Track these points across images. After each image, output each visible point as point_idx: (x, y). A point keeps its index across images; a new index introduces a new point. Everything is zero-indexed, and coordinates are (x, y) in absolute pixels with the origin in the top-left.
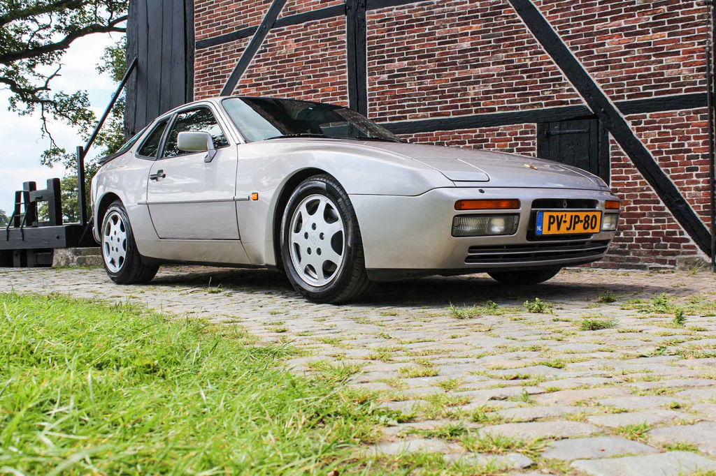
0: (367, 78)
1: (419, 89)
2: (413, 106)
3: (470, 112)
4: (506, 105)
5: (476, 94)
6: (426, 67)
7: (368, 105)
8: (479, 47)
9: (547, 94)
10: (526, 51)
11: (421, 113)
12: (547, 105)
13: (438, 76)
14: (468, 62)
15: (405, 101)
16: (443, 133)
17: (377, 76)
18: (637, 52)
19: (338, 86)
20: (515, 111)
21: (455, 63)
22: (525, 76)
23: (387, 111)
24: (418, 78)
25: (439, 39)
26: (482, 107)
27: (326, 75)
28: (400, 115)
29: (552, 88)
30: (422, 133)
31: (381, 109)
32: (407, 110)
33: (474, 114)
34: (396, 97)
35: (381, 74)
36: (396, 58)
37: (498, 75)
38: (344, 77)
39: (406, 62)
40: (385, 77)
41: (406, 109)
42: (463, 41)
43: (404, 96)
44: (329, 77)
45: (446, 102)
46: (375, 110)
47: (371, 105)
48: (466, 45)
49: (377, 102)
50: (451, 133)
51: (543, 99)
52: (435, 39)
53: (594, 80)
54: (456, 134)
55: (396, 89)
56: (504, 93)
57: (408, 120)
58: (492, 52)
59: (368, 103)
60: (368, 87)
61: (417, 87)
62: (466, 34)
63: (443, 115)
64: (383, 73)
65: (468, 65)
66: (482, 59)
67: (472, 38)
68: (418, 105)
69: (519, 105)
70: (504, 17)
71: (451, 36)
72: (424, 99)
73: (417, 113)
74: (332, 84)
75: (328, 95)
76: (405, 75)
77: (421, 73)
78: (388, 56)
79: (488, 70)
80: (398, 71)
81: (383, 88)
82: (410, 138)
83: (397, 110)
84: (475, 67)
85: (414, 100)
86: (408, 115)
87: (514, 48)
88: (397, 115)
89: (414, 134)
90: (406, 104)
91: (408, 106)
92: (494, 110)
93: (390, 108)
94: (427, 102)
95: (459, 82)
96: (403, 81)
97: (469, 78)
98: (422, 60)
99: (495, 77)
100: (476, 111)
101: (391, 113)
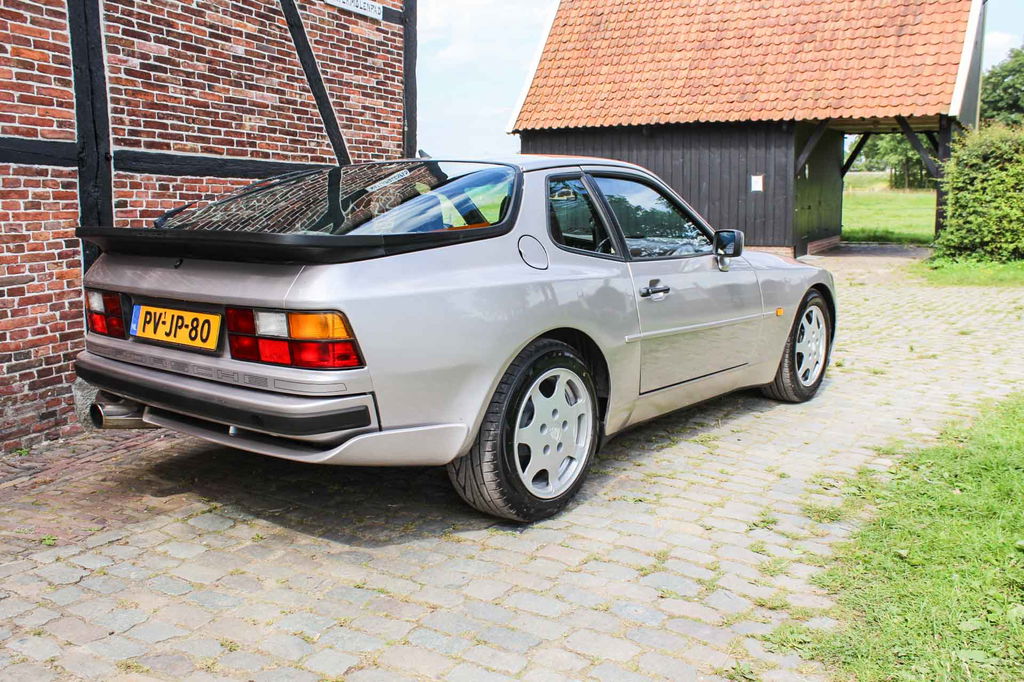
0: (105, 54)
1: (187, 102)
2: (179, 128)
3: (244, 153)
4: (279, 152)
5: (252, 128)
6: (193, 67)
7: (109, 110)
8: (254, 59)
9: (313, 145)
10: (295, 84)
11: (190, 144)
12: (313, 159)
13: (211, 88)
14: (242, 77)
15: (168, 117)
16: (215, 182)
17: (121, 56)
18: (368, 115)
19: (51, 53)
20: (286, 162)
21: (227, 74)
22: (296, 116)
23: (142, 128)
24: (186, 83)
25: (211, 26)
26: (258, 149)
27: (23, 19)
28: (161, 140)
29: (316, 139)
30: (189, 177)
31: (133, 123)
32: (171, 135)
33: (248, 158)
34: (153, 105)
35: (128, 56)
36: (152, 35)
37: (273, 107)
38: (64, 38)
39: (167, 47)
40: (135, 63)
41: (170, 131)
42: (237, 42)
43: (166, 107)
44: (28, 25)
45: (219, 133)
46: (122, 122)
47: (115, 111)
48: (240, 51)
49: (126, 108)
50: (224, 182)
51: (309, 151)
52: (205, 24)
53: (344, 137)
54: (229, 185)
55: (155, 92)
56: (278, 135)
57: (172, 152)
58: (267, 73)
59: (110, 106)
60: (107, 74)
61: (184, 97)
62: (240, 34)
63: (216, 153)
64: (132, 54)
65: (243, 82)
66: (257, 79)
67: (247, 42)
68: (187, 129)
69: (290, 154)
70: (278, 27)
71: (225, 29)
72: (194, 120)
73: (185, 142)
74: (37, 45)
75: (31, 67)
76: (165, 71)
77: (189, 74)
78: (140, 25)
79: (263, 97)
80: (157, 59)
81: (134, 83)
82: (175, 183)
83: (157, 131)
84: (251, 87)
85: (180, 118)
86: (172, 142)
87: (286, 75)
88: (157, 140)
89: (179, 178)
90: (169, 122)
91: (173, 127)
92: (267, 155)
93: (147, 124)
94: (196, 126)
95: (234, 105)
96: (164, 81)
97: (243, 102)
98: (189, 53)
99: (269, 109)
100: (252, 154)
101: (149, 134)
